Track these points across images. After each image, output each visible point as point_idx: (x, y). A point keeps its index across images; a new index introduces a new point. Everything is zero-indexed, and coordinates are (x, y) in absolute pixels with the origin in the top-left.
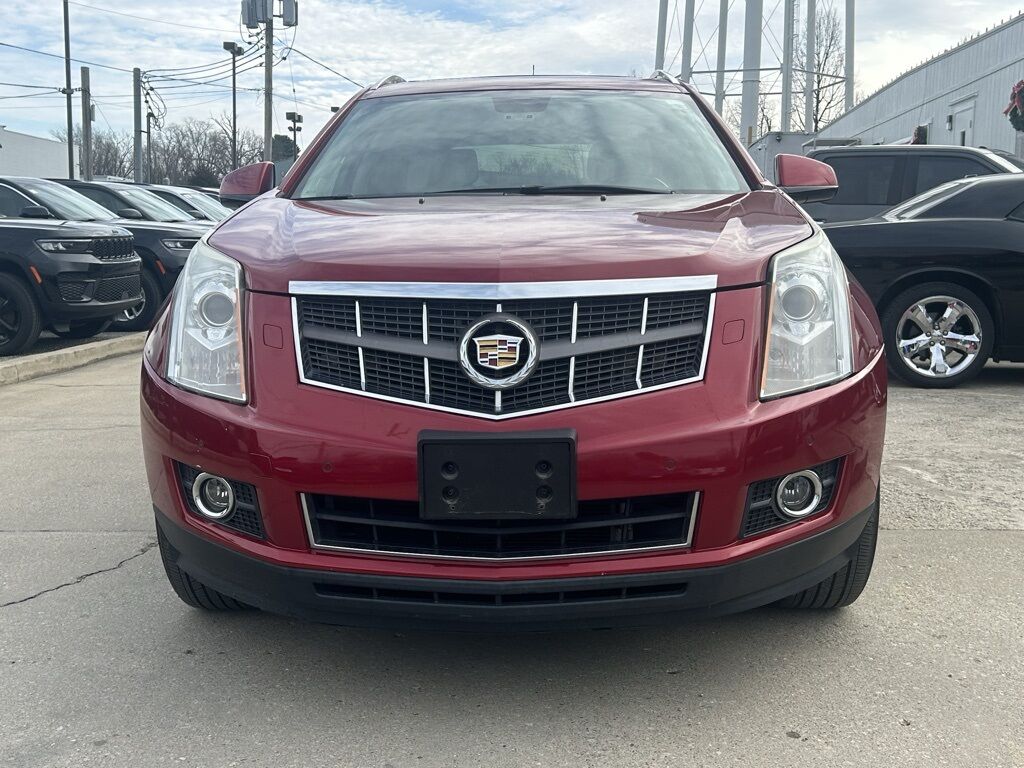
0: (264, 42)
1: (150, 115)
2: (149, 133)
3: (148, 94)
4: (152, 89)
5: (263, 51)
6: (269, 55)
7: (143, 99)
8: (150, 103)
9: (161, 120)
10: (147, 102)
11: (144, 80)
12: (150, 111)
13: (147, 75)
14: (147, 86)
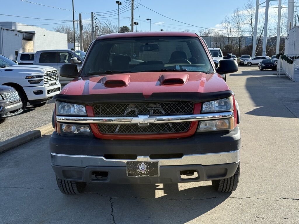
0: (131, 2)
2: (96, 32)
3: (96, 20)
4: (97, 18)
5: (131, 5)
6: (133, 6)
9: (100, 28)
10: (95, 22)
11: (95, 16)
12: (96, 25)
13: (95, 14)
14: (95, 17)
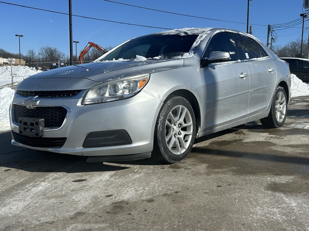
1: (272, 39)
2: (271, 44)
3: (272, 32)
4: (273, 31)
7: (270, 34)
8: (272, 35)
9: (275, 40)
10: (271, 35)
12: (272, 37)
13: (272, 27)
14: (272, 30)
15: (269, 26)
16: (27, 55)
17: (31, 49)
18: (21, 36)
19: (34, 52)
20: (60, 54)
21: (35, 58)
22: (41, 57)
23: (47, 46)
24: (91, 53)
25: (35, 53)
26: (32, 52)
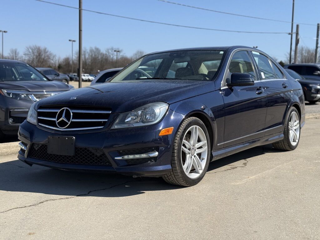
15: (318, 24)
16: (9, 55)
17: (14, 48)
18: (4, 32)
19: (18, 51)
20: (49, 56)
21: (19, 59)
22: (26, 58)
23: (35, 45)
24: (89, 55)
25: (18, 53)
26: (15, 52)
